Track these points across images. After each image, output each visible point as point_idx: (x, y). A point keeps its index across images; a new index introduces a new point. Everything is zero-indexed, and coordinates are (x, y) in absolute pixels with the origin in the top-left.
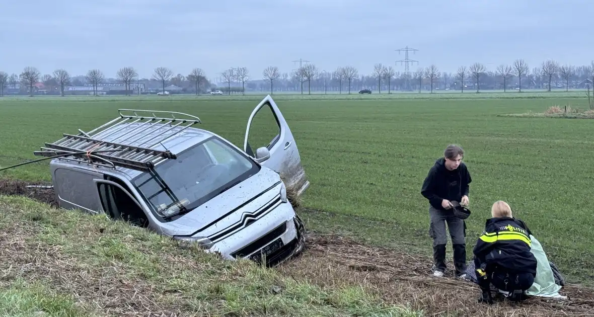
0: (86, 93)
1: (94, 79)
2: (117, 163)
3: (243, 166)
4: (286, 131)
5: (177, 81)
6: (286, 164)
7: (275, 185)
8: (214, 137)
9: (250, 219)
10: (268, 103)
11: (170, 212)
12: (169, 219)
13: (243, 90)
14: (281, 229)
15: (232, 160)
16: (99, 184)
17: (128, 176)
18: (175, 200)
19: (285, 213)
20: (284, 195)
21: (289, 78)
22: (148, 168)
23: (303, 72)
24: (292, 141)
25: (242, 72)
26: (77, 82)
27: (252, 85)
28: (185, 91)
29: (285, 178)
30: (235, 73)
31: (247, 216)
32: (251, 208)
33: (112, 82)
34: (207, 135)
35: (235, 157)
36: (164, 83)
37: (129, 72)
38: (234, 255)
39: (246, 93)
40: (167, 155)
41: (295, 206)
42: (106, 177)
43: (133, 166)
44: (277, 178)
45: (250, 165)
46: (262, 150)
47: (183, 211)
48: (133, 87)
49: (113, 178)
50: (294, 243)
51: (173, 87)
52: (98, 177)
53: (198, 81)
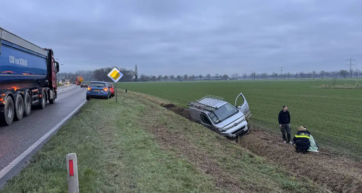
0: (198, 80)
1: (201, 77)
2: (205, 109)
3: (235, 111)
4: (245, 101)
5: (220, 77)
6: (245, 110)
7: (242, 116)
8: (227, 103)
9: (236, 125)
10: (241, 95)
11: (217, 122)
12: (216, 123)
13: (237, 79)
14: (244, 127)
15: (232, 109)
16: (200, 114)
17: (207, 113)
18: (218, 119)
19: (245, 123)
20: (245, 119)
21: (249, 75)
22: (211, 111)
23: (253, 74)
24: (247, 104)
25: (237, 74)
26: (197, 78)
27: (239, 77)
28: (222, 79)
29: (245, 114)
30: (235, 74)
31: (235, 124)
32: (236, 122)
33: (205, 77)
34: (226, 103)
35: (233, 108)
36: (217, 77)
37: (209, 75)
38: (232, 133)
39: (238, 79)
40: (216, 109)
41: (247, 121)
42: (202, 112)
43: (208, 111)
44: (243, 114)
45: (236, 111)
46: (239, 107)
47: (220, 122)
48: (209, 78)
49: (203, 113)
50: (247, 131)
52: (200, 112)
53: (226, 77)
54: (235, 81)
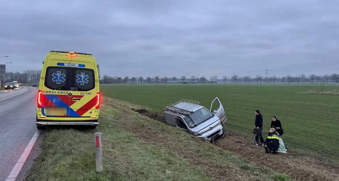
0: (172, 83)
1: (174, 79)
2: (180, 113)
3: (210, 115)
4: (221, 107)
5: (197, 79)
6: (221, 114)
7: (218, 120)
9: (211, 129)
10: (217, 99)
11: (192, 126)
12: (192, 128)
13: (216, 82)
14: (219, 131)
15: (207, 113)
16: (176, 118)
17: (183, 117)
18: (194, 123)
19: (220, 127)
20: (220, 122)
21: (230, 78)
22: (187, 115)
24: (223, 108)
25: (216, 77)
26: (170, 80)
27: (219, 80)
28: (199, 82)
29: (220, 119)
30: (214, 77)
31: (210, 128)
32: (211, 126)
33: (179, 80)
34: (202, 107)
35: (209, 113)
36: (193, 80)
37: (184, 77)
38: (207, 137)
40: (192, 113)
41: (222, 125)
42: (177, 117)
43: (184, 115)
44: (218, 118)
45: (212, 115)
46: (215, 111)
47: (196, 126)
48: (185, 81)
49: (179, 117)
50: (222, 135)
51: (196, 81)
52: (176, 116)
53: (203, 80)
54: (214, 84)
